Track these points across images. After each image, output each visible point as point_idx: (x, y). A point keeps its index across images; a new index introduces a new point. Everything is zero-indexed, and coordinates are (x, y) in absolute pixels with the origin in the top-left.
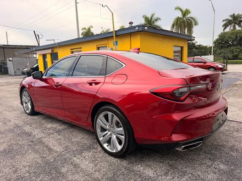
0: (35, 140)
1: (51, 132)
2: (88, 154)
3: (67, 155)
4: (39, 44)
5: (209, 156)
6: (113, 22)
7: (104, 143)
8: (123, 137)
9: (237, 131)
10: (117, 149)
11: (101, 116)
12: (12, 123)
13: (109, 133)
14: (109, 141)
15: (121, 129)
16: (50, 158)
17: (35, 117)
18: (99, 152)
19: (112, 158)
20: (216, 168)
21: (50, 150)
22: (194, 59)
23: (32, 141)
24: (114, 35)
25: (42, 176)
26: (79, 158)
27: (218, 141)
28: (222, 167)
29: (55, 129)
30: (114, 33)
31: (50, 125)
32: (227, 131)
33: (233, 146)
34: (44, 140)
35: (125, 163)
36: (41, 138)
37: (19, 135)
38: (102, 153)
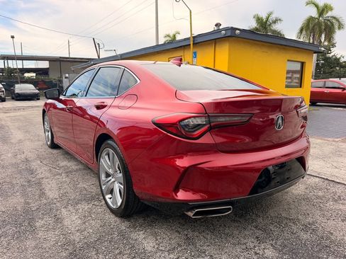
0: (34, 179)
1: (60, 172)
2: (84, 207)
3: (58, 204)
4: (99, 57)
5: (259, 233)
6: (191, 23)
7: (107, 194)
8: (122, 187)
9: (336, 201)
10: (117, 204)
11: (104, 154)
12: (23, 156)
13: (113, 180)
14: (111, 192)
15: (121, 175)
16: (34, 206)
17: (55, 151)
18: (102, 205)
19: (112, 216)
20: (256, 254)
21: (42, 194)
22: (325, 82)
23: (29, 181)
24: (192, 43)
25: (8, 227)
26: (69, 211)
27: (293, 211)
28: (269, 253)
29: (68, 168)
30: (192, 39)
31: (65, 163)
32: (318, 197)
33: (313, 223)
34: (45, 181)
35: (124, 225)
36: (42, 178)
37: (20, 172)
38: (105, 207)
